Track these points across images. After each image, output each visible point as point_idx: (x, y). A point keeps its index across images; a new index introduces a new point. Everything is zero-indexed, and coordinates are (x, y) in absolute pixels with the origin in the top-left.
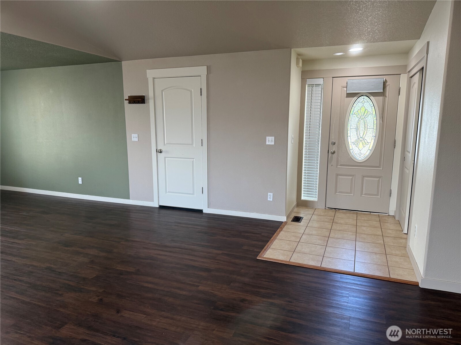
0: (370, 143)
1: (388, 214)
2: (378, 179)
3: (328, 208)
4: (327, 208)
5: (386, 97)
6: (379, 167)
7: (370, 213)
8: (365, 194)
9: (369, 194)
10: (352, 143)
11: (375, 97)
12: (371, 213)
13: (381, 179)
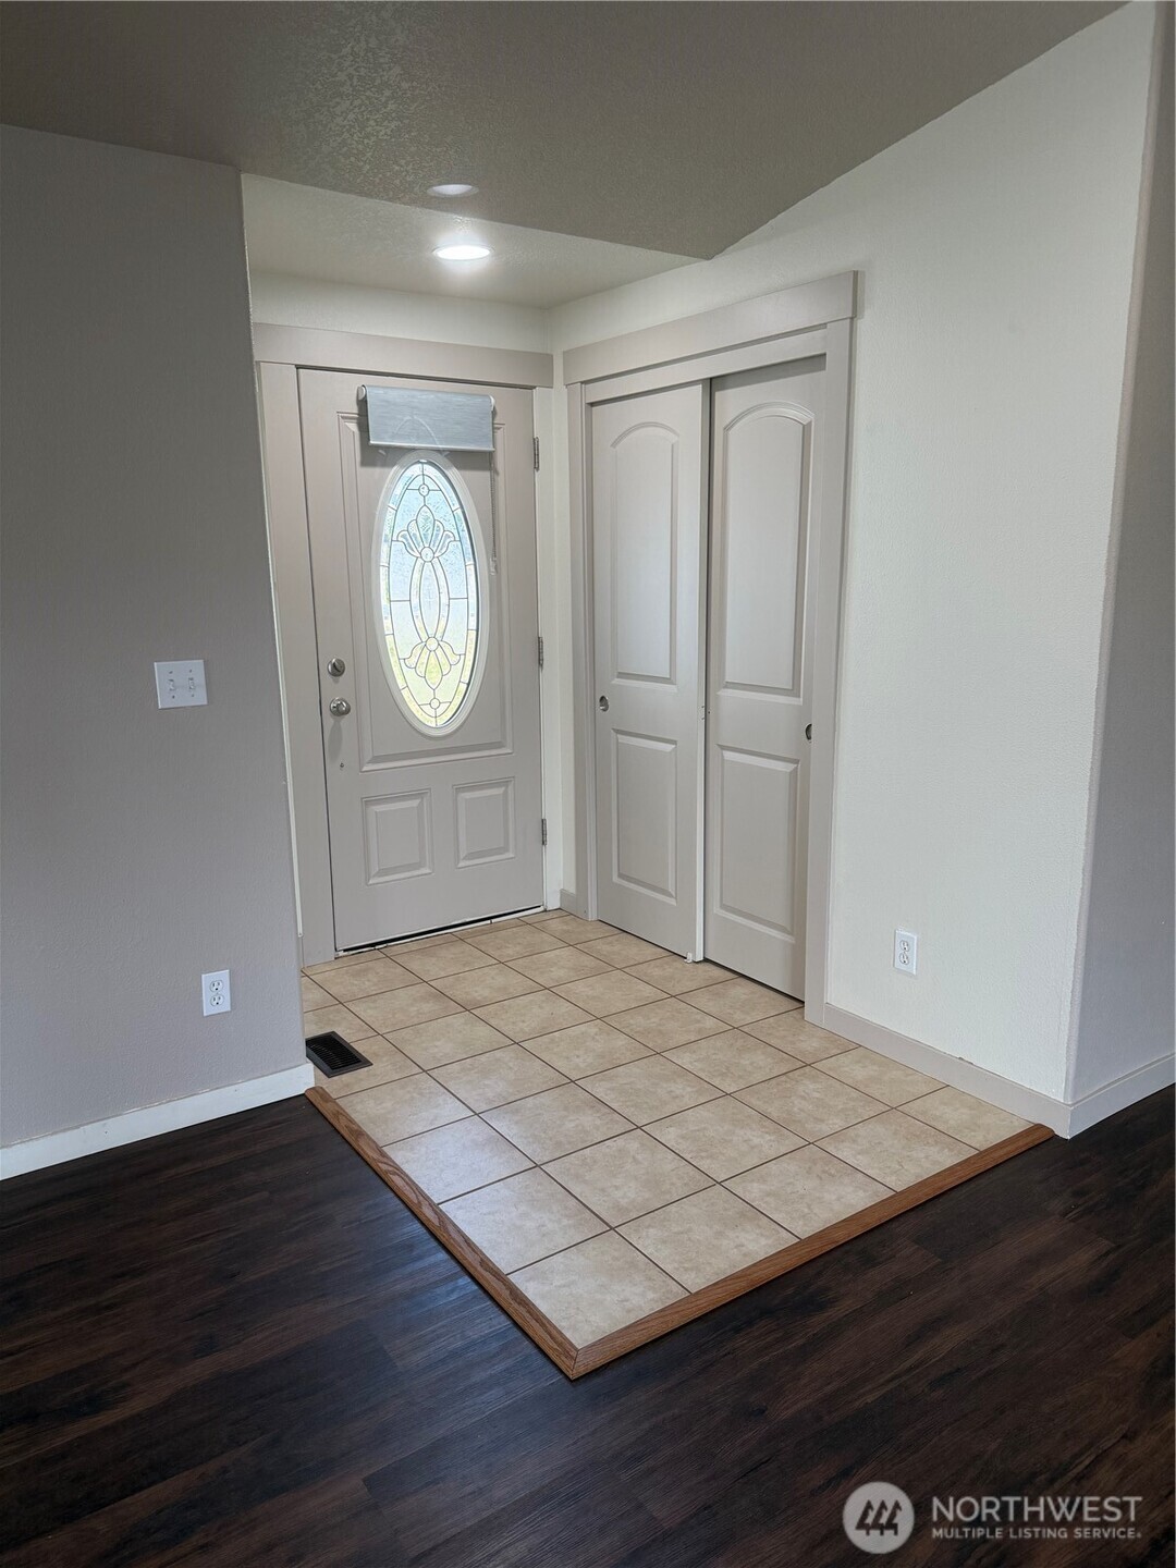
0: (462, 657)
1: (541, 909)
2: (501, 790)
3: (345, 950)
4: (341, 954)
5: (498, 474)
6: (499, 745)
7: (489, 922)
8: (471, 856)
9: (481, 854)
10: (402, 661)
11: (464, 472)
12: (493, 921)
13: (511, 787)
